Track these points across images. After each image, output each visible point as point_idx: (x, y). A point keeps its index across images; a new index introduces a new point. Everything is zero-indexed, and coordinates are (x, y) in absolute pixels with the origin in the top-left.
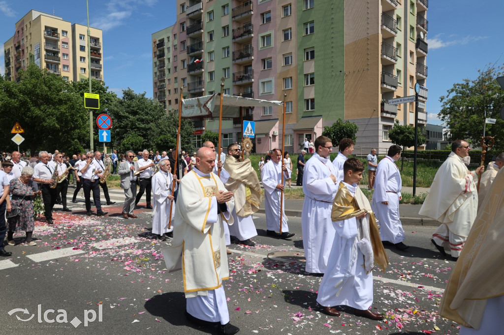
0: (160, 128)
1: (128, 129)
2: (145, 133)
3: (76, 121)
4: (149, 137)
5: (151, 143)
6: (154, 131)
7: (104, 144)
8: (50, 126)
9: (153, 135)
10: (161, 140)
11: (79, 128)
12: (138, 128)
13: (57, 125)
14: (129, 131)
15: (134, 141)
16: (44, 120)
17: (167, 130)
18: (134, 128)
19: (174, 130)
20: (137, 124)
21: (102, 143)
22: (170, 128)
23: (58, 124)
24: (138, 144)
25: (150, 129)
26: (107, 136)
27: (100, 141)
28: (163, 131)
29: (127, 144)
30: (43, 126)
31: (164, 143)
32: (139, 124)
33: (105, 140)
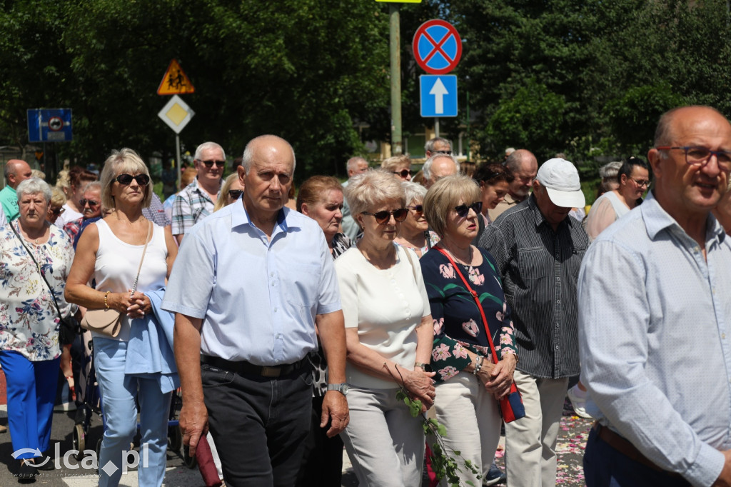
0: (626, 59)
1: (512, 66)
2: (570, 77)
3: (344, 45)
4: (586, 93)
5: (595, 114)
6: (603, 71)
7: (437, 125)
8: (268, 69)
9: (602, 87)
10: (631, 104)
11: (353, 70)
12: (546, 60)
13: (288, 65)
14: (519, 73)
15: (532, 108)
16: (250, 50)
17: (655, 66)
18: (536, 62)
19: (681, 65)
20: (543, 45)
21: (430, 122)
22: (663, 56)
23: (290, 59)
24: (547, 120)
25: (589, 60)
26: (444, 96)
27: (423, 114)
28: (641, 67)
29: (511, 119)
30: (247, 67)
31: (642, 115)
32: (551, 46)
33: (439, 110)
